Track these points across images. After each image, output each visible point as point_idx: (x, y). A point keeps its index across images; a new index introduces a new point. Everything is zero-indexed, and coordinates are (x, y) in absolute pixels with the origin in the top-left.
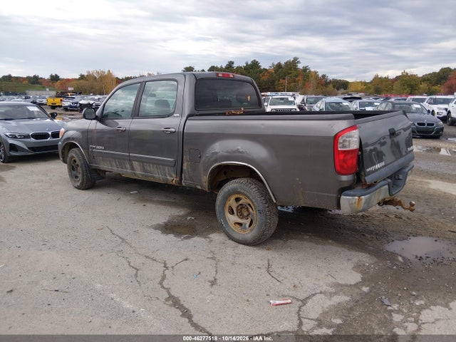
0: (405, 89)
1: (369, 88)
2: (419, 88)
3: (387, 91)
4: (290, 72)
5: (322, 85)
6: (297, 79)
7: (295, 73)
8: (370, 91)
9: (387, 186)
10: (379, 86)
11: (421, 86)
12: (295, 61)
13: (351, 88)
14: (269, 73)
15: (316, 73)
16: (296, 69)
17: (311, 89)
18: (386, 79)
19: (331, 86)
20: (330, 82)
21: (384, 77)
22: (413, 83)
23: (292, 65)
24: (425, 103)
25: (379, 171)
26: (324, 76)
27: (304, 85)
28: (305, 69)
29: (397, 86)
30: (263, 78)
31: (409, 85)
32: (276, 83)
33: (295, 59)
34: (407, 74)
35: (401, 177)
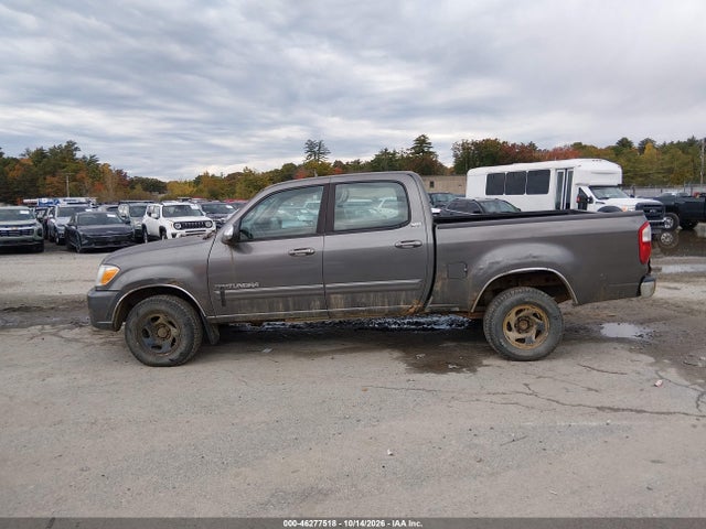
0: (251, 192)
1: (201, 190)
4: (63, 164)
6: (78, 176)
7: (73, 166)
8: (204, 194)
12: (70, 148)
14: (22, 164)
15: (107, 166)
16: (74, 160)
19: (138, 187)
23: (66, 153)
26: (120, 172)
27: (94, 185)
30: (12, 173)
32: (40, 183)
33: (71, 144)
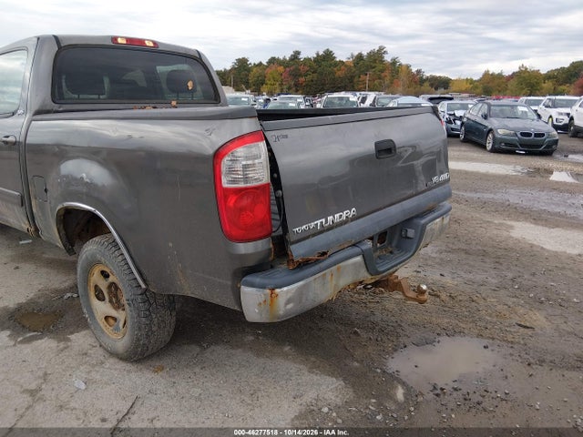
0: (523, 89)
1: (476, 87)
2: (542, 89)
3: (499, 91)
4: (374, 65)
5: (415, 82)
6: (383, 75)
7: (380, 67)
8: (478, 91)
9: (359, 259)
10: (490, 84)
11: (543, 85)
12: (381, 51)
13: (453, 88)
14: (346, 66)
15: (408, 67)
16: (382, 61)
17: (400, 89)
18: (500, 76)
19: (427, 84)
20: (427, 78)
21: (497, 73)
22: (534, 81)
23: (377, 56)
24: (541, 106)
25: (336, 230)
26: (419, 72)
27: (392, 83)
28: (394, 62)
29: (512, 84)
30: (339, 73)
31: (528, 83)
32: (356, 80)
33: (381, 49)
34: (526, 69)
35: (411, 233)
